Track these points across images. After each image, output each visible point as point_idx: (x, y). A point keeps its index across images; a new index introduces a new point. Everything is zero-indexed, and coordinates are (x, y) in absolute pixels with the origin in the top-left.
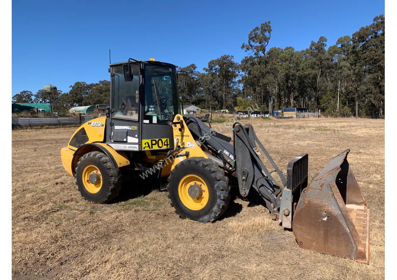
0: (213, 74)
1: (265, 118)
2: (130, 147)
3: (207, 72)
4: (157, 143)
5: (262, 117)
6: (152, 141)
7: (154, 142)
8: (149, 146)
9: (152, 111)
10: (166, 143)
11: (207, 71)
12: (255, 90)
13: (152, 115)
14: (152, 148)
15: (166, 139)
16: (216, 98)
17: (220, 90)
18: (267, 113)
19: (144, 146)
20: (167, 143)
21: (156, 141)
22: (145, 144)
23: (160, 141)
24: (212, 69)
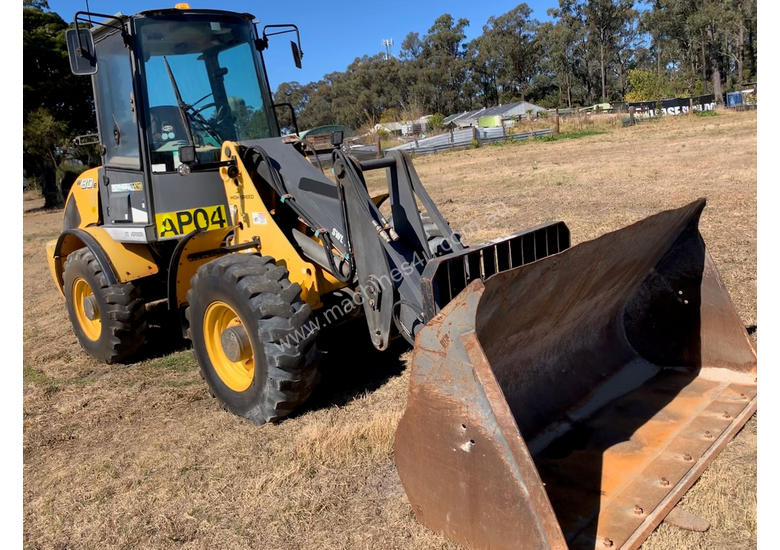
0: (571, 22)
1: (704, 113)
2: (133, 234)
3: (558, 19)
4: (193, 219)
5: (695, 112)
6: (179, 215)
7: (185, 218)
8: (173, 229)
9: (169, 140)
10: (217, 218)
11: (556, 15)
12: (684, 46)
13: (170, 149)
14: (182, 232)
15: (215, 208)
16: (583, 77)
17: (592, 57)
18: (709, 99)
19: (161, 229)
20: (220, 216)
21: (188, 214)
22: (164, 224)
23: (200, 215)
24: (568, 9)
